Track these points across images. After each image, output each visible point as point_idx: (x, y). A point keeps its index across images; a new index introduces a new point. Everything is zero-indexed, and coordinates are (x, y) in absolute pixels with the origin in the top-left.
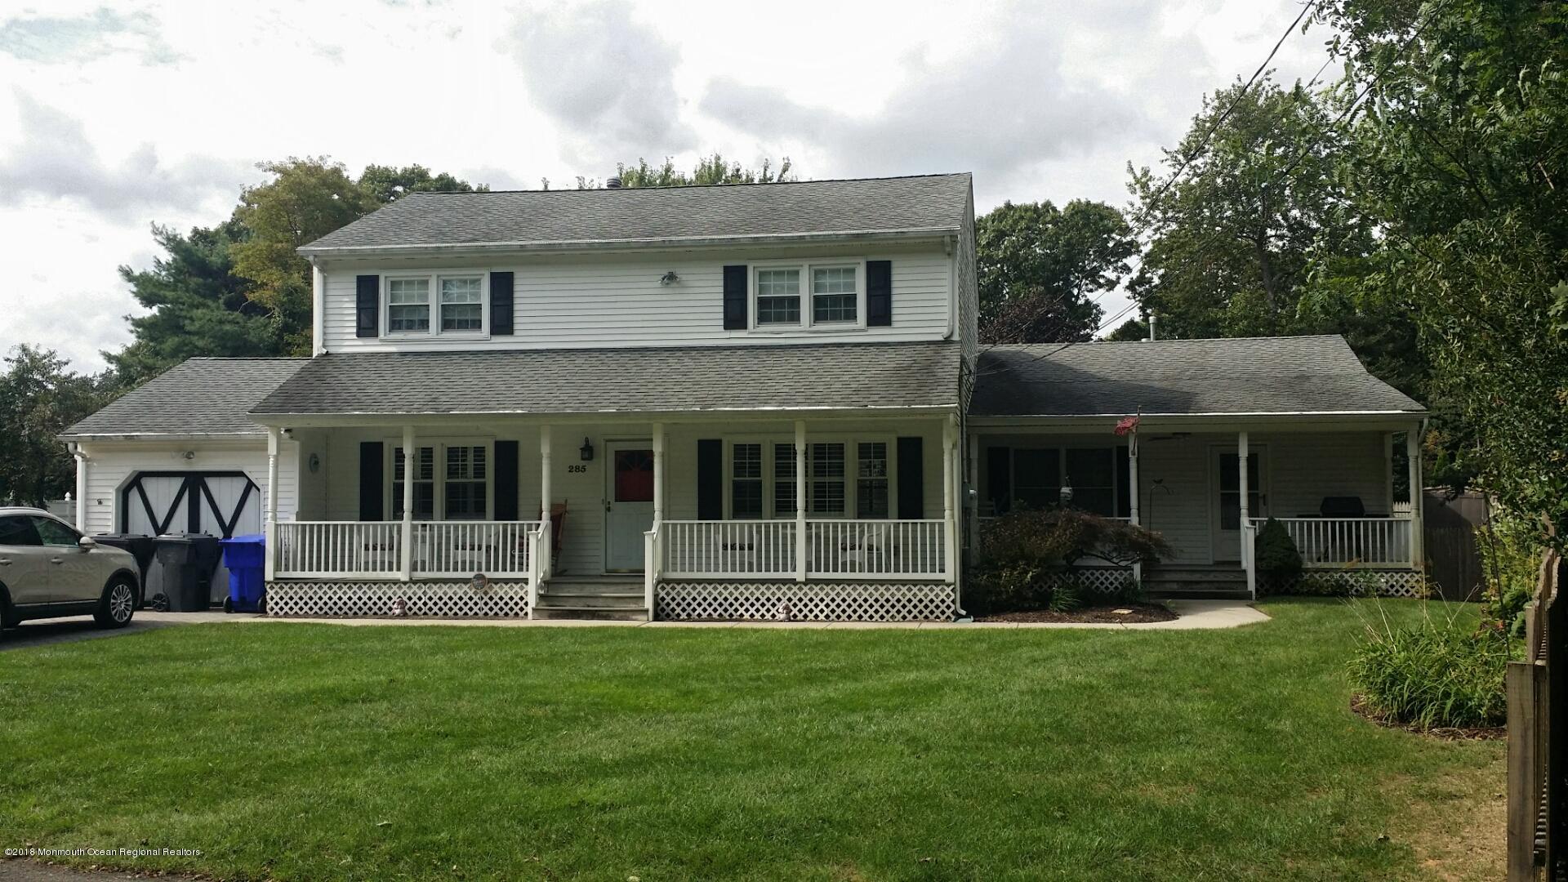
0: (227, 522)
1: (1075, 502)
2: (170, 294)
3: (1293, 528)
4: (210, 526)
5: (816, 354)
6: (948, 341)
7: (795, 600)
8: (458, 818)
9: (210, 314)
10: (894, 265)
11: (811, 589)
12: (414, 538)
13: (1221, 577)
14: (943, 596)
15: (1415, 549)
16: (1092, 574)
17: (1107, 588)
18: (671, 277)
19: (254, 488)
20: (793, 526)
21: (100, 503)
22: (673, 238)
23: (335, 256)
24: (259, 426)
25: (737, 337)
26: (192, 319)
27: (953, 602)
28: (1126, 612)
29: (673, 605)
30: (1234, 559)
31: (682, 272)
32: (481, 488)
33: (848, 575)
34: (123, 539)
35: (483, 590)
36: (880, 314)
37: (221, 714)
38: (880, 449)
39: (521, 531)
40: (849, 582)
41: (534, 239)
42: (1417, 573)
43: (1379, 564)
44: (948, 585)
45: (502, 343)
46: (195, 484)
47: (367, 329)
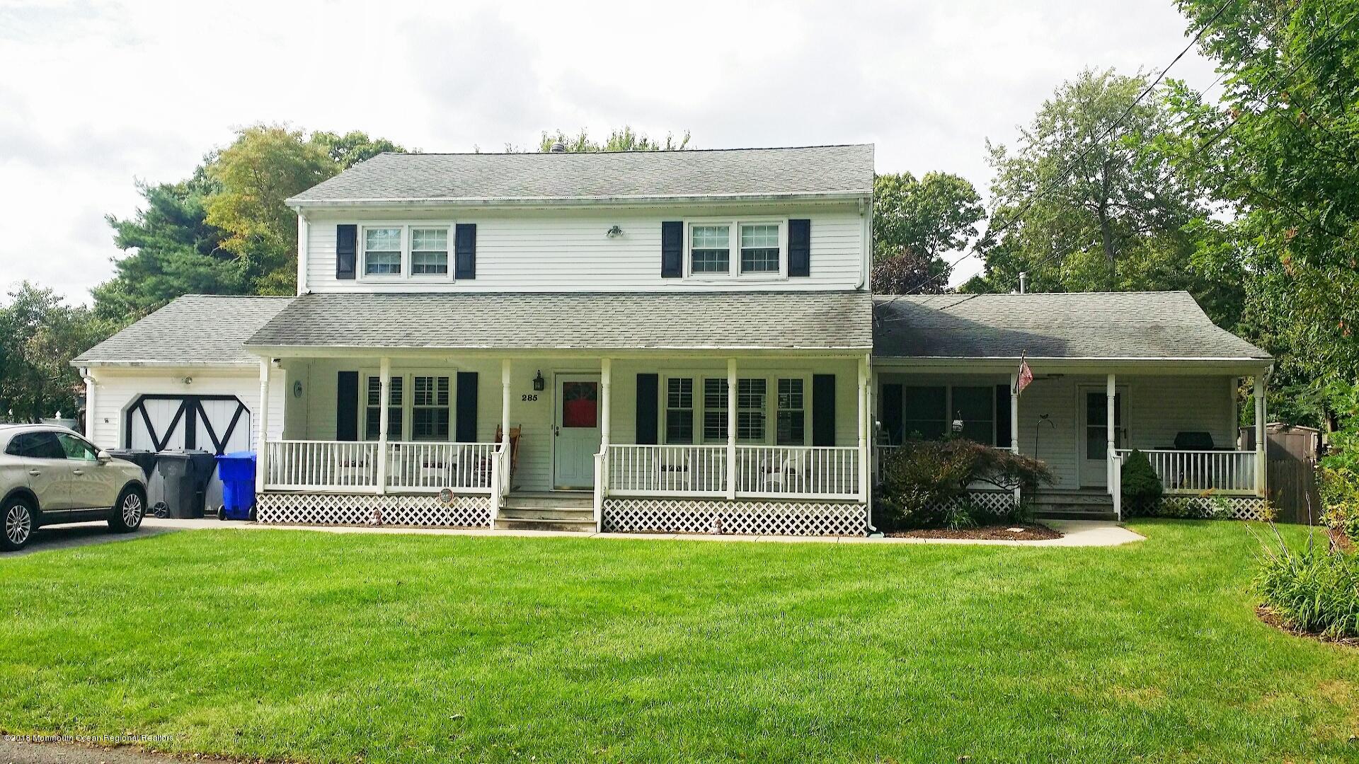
0: (220, 440)
1: (967, 433)
2: (149, 239)
3: (1154, 459)
4: (204, 444)
5: (744, 300)
6: (859, 290)
7: (725, 516)
8: (519, 711)
9: (185, 257)
10: (812, 223)
11: (740, 507)
12: (389, 457)
13: (1090, 501)
14: (856, 514)
15: (1259, 479)
16: (985, 497)
17: (998, 509)
18: (616, 231)
19: (244, 410)
20: (725, 451)
21: (107, 421)
22: (620, 196)
23: (319, 207)
24: (250, 356)
25: (673, 284)
26: (168, 261)
27: (866, 519)
28: (1018, 530)
29: (617, 518)
30: (1102, 485)
31: (626, 226)
32: (445, 414)
33: (773, 495)
34: (128, 454)
35: (450, 503)
36: (800, 266)
37: (263, 613)
38: (798, 384)
39: (484, 451)
40: (774, 501)
41: (495, 196)
42: (1261, 499)
43: (1228, 491)
44: (861, 505)
45: (465, 286)
46: (191, 405)
47: (346, 270)
